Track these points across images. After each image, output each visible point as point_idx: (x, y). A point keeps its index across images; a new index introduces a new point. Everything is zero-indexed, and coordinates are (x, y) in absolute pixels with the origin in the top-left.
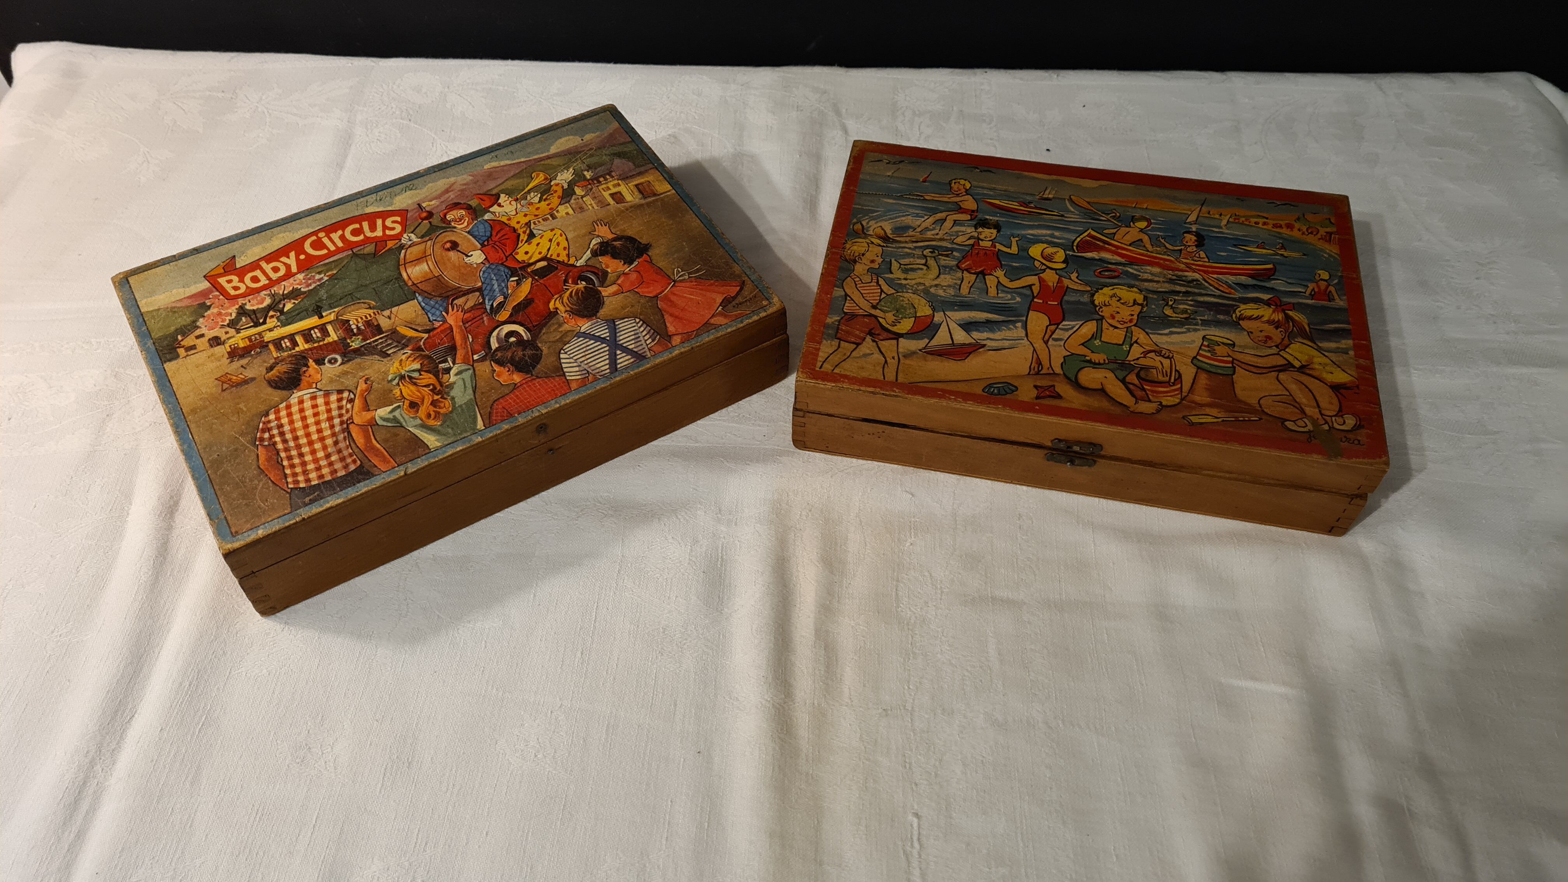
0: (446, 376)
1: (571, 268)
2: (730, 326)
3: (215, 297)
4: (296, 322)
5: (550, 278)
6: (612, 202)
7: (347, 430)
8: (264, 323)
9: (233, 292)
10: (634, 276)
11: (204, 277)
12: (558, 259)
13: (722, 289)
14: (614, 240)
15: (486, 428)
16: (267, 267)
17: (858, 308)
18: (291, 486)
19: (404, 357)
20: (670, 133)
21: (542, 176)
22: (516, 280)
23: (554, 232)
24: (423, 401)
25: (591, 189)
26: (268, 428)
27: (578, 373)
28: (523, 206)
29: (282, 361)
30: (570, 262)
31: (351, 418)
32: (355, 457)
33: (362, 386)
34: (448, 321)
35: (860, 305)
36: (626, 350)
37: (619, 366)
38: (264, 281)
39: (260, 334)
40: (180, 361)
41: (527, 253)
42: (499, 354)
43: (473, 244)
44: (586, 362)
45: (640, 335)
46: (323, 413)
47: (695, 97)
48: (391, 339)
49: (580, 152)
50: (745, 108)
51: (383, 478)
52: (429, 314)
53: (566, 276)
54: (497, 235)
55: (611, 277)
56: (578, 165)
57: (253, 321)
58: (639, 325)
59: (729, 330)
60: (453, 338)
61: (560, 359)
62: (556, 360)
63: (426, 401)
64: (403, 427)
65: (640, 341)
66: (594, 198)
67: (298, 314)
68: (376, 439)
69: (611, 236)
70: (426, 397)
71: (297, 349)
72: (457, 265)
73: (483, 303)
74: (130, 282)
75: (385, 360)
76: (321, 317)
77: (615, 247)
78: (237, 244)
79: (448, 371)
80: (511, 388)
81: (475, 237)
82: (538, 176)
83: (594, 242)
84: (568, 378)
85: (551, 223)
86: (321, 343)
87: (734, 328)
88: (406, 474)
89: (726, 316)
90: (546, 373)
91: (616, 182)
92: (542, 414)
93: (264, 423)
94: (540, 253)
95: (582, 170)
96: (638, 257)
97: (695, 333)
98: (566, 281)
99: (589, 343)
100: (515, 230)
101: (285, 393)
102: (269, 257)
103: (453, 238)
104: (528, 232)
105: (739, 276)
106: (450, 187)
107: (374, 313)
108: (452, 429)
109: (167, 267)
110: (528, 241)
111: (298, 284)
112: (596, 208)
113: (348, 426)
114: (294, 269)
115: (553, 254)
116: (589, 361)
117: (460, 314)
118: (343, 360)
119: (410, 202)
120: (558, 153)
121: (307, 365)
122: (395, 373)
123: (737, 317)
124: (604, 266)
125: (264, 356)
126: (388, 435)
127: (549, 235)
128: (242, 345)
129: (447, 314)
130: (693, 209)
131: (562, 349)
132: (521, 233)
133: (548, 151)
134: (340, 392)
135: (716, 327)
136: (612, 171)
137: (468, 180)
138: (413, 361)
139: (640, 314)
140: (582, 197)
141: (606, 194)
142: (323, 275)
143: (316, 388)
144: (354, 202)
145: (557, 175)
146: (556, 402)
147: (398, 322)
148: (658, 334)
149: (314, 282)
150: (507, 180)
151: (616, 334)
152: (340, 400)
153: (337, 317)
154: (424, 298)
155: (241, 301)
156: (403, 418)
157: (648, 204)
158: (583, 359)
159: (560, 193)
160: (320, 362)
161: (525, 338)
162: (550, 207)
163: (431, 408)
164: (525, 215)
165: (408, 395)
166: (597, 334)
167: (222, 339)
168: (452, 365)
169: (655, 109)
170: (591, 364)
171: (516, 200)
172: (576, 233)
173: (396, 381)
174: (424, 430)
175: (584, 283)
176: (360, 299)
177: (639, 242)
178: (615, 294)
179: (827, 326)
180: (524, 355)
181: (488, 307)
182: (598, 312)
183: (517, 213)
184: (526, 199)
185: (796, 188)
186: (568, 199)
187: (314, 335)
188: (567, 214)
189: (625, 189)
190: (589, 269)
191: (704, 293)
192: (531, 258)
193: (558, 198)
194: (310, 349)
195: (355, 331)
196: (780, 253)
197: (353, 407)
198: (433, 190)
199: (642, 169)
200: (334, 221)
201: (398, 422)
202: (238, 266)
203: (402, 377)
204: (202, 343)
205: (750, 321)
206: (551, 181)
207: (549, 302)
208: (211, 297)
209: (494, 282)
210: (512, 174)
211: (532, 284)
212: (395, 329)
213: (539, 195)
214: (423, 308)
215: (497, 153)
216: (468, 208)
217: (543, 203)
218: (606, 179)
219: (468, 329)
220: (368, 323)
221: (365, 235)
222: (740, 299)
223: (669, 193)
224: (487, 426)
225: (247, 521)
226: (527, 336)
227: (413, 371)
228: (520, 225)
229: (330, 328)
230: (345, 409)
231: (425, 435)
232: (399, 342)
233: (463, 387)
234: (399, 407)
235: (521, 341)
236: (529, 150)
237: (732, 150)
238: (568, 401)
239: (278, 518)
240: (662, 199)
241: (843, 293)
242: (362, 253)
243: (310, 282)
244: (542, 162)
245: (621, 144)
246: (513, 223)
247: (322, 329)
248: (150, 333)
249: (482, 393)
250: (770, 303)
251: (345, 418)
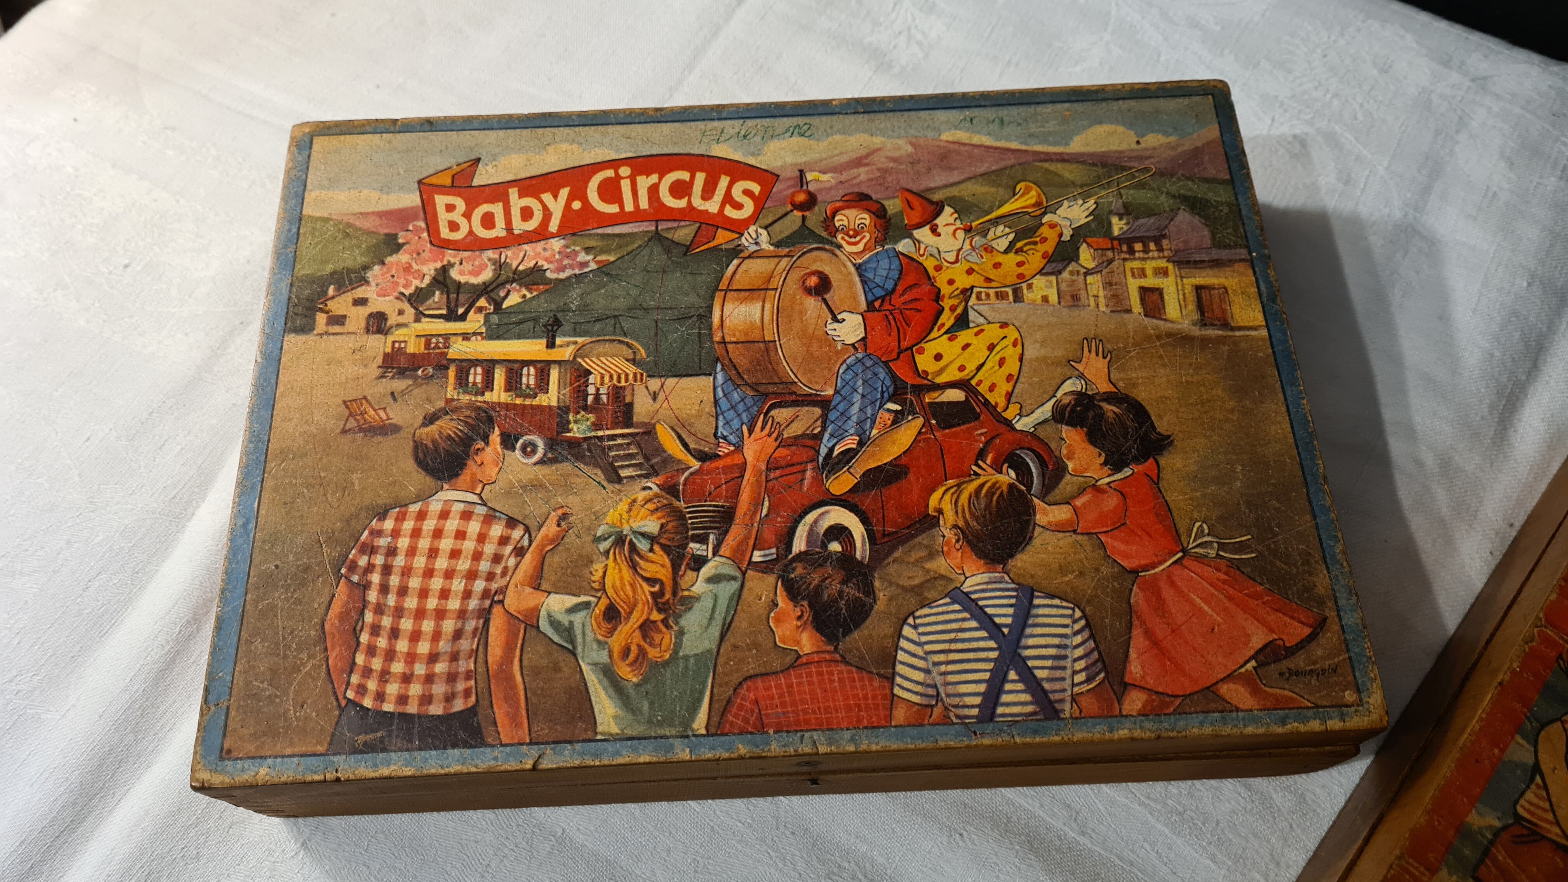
0: (691, 574)
1: (1002, 428)
2: (1255, 721)
3: (417, 230)
4: (509, 339)
5: (954, 435)
6: (1137, 308)
7: (485, 614)
8: (463, 318)
9: (445, 233)
10: (1112, 501)
11: (420, 182)
12: (988, 396)
13: (1272, 618)
14: (1110, 398)
15: (708, 735)
16: (517, 202)
17: (1550, 817)
18: (350, 694)
19: (641, 496)
20: (1297, 131)
21: (1032, 197)
22: (896, 412)
23: (1005, 331)
24: (631, 613)
25: (1110, 262)
26: (373, 547)
27: (918, 688)
28: (973, 248)
29: (455, 410)
30: (1008, 415)
31: (502, 591)
32: (472, 682)
33: (550, 529)
34: (745, 450)
35: (1560, 813)
36: (1028, 677)
37: (1000, 710)
38: (499, 231)
39: (446, 337)
40: (311, 338)
41: (938, 357)
42: (799, 570)
43: (855, 298)
44: (943, 668)
45: (1068, 652)
46: (466, 557)
47: (1375, 72)
48: (639, 446)
49: (1124, 169)
50: (1457, 132)
51: (496, 759)
52: (721, 417)
53: (987, 443)
54: (902, 295)
55: (1068, 484)
56: (1110, 198)
57: (448, 308)
58: (1077, 627)
59: (1249, 730)
60: (737, 494)
61: (900, 635)
62: (892, 636)
63: (635, 614)
64: (574, 655)
65: (1064, 668)
66: (1108, 284)
67: (520, 323)
68: (521, 660)
69: (1104, 387)
70: (640, 606)
71: (488, 396)
72: (810, 331)
73: (818, 437)
74: (315, 146)
75: (610, 487)
76: (551, 345)
77: (1101, 415)
78: (493, 136)
79: (699, 562)
80: (788, 660)
81: (864, 282)
82: (1027, 190)
83: (1069, 386)
84: (897, 691)
85: (1007, 309)
86: (528, 402)
87: (1261, 730)
88: (534, 768)
89: (1255, 691)
90: (862, 658)
91: (1162, 263)
92: (817, 754)
93: (372, 533)
94: (962, 368)
95: (1111, 212)
96: (1137, 460)
97: (1178, 701)
98: (981, 455)
99: (966, 625)
100: (937, 296)
101: (429, 481)
102: (528, 182)
103: (827, 270)
104: (959, 310)
105: (1321, 603)
106: (867, 156)
107: (635, 375)
108: (652, 703)
109: (375, 139)
110: (952, 333)
111: (546, 260)
112: (1103, 308)
113: (491, 606)
114: (553, 227)
115: (984, 380)
116: (951, 668)
117: (771, 443)
118: (545, 455)
119: (789, 160)
120: (1082, 154)
121: (486, 439)
122: (612, 525)
123: (1279, 704)
124: (1064, 451)
125: (432, 389)
126: (544, 662)
127: (993, 332)
128: (411, 349)
129: (751, 431)
130: (1288, 393)
131: (912, 613)
132: (947, 309)
133: (1067, 144)
134: (512, 522)
135: (1228, 708)
136: (1164, 236)
137: (902, 152)
138: (653, 512)
139: (1089, 602)
140: (1088, 272)
141: (1134, 285)
142: (590, 257)
143: (479, 495)
144: (701, 125)
145: (1060, 205)
146: (852, 739)
147: (664, 413)
148: (1105, 668)
149: (572, 267)
150: (969, 179)
151: (1025, 625)
152: (504, 541)
153: (574, 358)
154: (728, 379)
155: (450, 256)
156: (584, 634)
157: (1204, 342)
158: (942, 658)
159: (1049, 247)
160: (508, 442)
161: (858, 555)
162: (1021, 270)
163: (637, 636)
164: (970, 271)
165: (613, 586)
166: (989, 611)
167: (389, 323)
168: (710, 555)
169: (1290, 72)
170: (951, 678)
171: (968, 230)
172: (1043, 352)
173: (606, 545)
174: (606, 682)
175: (1012, 474)
176: (625, 335)
177: (1152, 423)
178: (1060, 528)
179: (1463, 831)
180: (840, 592)
181: (823, 451)
182: (1011, 556)
183: (957, 261)
184: (985, 236)
185: (1492, 355)
186: (1060, 266)
187: (524, 380)
188: (1045, 299)
189: (1173, 289)
190: (1035, 445)
191: (1233, 607)
192: (941, 371)
193: (1045, 255)
194: (507, 407)
195: (590, 399)
196: (1406, 492)
197: (517, 566)
198: (837, 152)
199: (1224, 254)
200: (655, 151)
201: (572, 641)
202: (476, 182)
203: (620, 540)
204: (357, 317)
205: (1302, 728)
206: (1045, 213)
207: (933, 490)
208: (411, 228)
209: (857, 398)
210: (982, 170)
211: (920, 433)
212: (654, 426)
213: (1011, 237)
214: (716, 402)
215: (976, 112)
216: (879, 212)
217: (1011, 255)
218: (1146, 250)
219: (770, 484)
220: (617, 393)
221: (689, 201)
222: (1299, 661)
223: (1253, 333)
224: (712, 730)
225: (254, 736)
226: (864, 550)
227: (643, 535)
228: (952, 288)
229: (554, 374)
230: (503, 564)
231: (602, 693)
232: (647, 459)
233: (708, 615)
234: (587, 605)
235: (847, 559)
236: (1033, 128)
237: (1398, 214)
238: (874, 748)
239: (302, 756)
240: (1236, 342)
241: (1530, 760)
242: (670, 236)
243: (566, 262)
244: (1046, 165)
245: (1206, 180)
246: (941, 281)
247: (542, 371)
248: (295, 261)
249: (735, 647)
250: (1360, 703)
251: (494, 586)
